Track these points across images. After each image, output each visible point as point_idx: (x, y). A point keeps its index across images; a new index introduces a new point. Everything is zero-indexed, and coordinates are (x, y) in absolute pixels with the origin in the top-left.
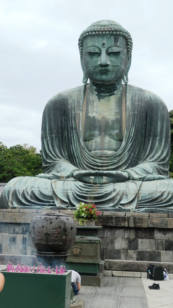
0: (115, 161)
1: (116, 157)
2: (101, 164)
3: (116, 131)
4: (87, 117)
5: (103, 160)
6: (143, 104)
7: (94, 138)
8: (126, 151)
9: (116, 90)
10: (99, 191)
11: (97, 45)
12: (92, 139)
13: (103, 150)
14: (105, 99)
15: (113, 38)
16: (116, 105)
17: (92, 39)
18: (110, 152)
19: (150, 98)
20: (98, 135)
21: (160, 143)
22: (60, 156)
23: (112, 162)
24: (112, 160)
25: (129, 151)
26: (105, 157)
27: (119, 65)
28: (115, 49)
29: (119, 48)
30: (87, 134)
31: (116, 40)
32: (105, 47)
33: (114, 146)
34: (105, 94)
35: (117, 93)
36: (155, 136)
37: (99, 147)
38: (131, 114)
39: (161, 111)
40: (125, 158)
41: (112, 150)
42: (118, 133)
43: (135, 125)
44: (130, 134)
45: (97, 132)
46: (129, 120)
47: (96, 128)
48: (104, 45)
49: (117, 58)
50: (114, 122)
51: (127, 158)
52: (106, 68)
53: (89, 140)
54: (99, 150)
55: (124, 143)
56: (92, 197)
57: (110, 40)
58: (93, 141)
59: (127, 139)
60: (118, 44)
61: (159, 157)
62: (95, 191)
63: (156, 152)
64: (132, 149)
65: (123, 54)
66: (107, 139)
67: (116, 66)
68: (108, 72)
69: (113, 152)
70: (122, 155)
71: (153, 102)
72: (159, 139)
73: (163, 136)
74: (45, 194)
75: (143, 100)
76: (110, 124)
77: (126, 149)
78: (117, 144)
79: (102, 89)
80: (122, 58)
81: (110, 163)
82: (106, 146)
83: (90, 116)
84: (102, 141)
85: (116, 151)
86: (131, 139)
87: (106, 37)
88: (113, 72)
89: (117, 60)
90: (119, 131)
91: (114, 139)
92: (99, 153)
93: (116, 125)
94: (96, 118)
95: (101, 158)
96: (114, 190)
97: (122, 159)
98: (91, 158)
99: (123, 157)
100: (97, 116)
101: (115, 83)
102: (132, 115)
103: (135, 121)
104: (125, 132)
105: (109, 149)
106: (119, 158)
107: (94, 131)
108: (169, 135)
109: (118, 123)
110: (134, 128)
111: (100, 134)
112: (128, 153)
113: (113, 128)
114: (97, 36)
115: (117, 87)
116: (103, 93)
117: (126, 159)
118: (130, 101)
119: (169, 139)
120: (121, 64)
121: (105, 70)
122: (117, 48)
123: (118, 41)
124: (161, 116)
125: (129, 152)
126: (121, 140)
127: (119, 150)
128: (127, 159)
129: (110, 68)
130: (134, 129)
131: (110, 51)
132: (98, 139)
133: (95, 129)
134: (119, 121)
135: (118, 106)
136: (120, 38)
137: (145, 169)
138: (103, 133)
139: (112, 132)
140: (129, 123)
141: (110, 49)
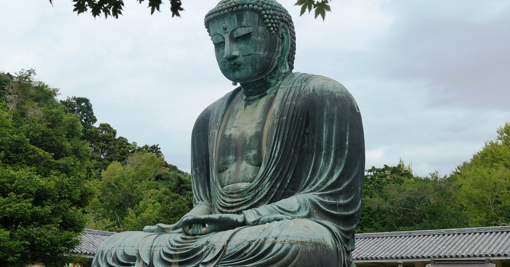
0: (248, 197)
1: (251, 191)
2: (230, 205)
3: (254, 152)
4: (223, 136)
5: (233, 198)
6: (299, 103)
7: (229, 166)
8: (266, 181)
9: (270, 87)
10: (190, 245)
11: (218, 32)
12: (227, 169)
13: (237, 183)
14: (253, 104)
15: (235, 17)
16: (263, 111)
17: (213, 25)
18: (243, 186)
19: (314, 90)
20: (232, 161)
21: (327, 161)
22: (202, 197)
23: (244, 200)
24: (245, 197)
25: (271, 179)
26: (237, 193)
27: (252, 51)
28: (241, 32)
29: (247, 29)
30: (221, 162)
31: (240, 19)
32: (227, 32)
33: (251, 175)
34: (255, 97)
35: (271, 92)
36: (320, 150)
37: (232, 180)
38: (275, 122)
39: (327, 109)
40: (264, 191)
41: (247, 182)
42: (256, 154)
43: (281, 138)
44: (273, 154)
45: (231, 158)
46: (272, 131)
47: (231, 151)
48: (225, 29)
49: (247, 44)
50: (252, 139)
51: (267, 191)
52: (235, 61)
53: (224, 171)
54: (232, 183)
55: (262, 169)
56: (177, 254)
57: (232, 21)
58: (228, 171)
59: (267, 162)
60: (244, 23)
61: (324, 183)
62: (186, 246)
63: (320, 177)
64: (277, 176)
65: (258, 34)
66: (244, 165)
67: (249, 55)
68: (239, 65)
69: (248, 184)
70: (260, 188)
71: (317, 95)
72: (324, 154)
73: (332, 149)
74: (128, 254)
75: (301, 96)
76: (248, 143)
77: (267, 177)
78: (254, 172)
79: (250, 90)
80: (255, 40)
81: (242, 201)
82: (241, 176)
83: (226, 135)
84: (237, 169)
85: (251, 181)
86: (274, 161)
87: (227, 18)
88: (247, 64)
89: (248, 47)
90: (257, 152)
91: (251, 164)
92: (231, 189)
93: (255, 144)
94: (233, 136)
95: (233, 195)
96: (207, 242)
97: (260, 194)
98: (221, 196)
99: (261, 190)
100: (235, 133)
101: (264, 78)
102: (277, 123)
103: (282, 132)
104: (265, 152)
105: (244, 181)
106: (254, 192)
107: (228, 157)
108: (345, 144)
109: (257, 140)
110: (280, 142)
111: (236, 160)
112: (269, 183)
113: (250, 149)
114: (217, 19)
115: (270, 83)
116: (251, 96)
117: (265, 193)
118: (280, 102)
119: (345, 152)
120: (255, 50)
121: (235, 64)
122: (243, 29)
123: (243, 18)
124: (328, 115)
125: (272, 181)
126: (260, 165)
127: (255, 180)
128: (267, 193)
129: (240, 60)
130: (279, 145)
131: (235, 36)
132: (232, 168)
133: (229, 154)
134: (259, 136)
135: (264, 112)
136: (246, 14)
137: (280, 206)
138: (240, 158)
139: (249, 154)
140: (271, 136)
141: (235, 33)
